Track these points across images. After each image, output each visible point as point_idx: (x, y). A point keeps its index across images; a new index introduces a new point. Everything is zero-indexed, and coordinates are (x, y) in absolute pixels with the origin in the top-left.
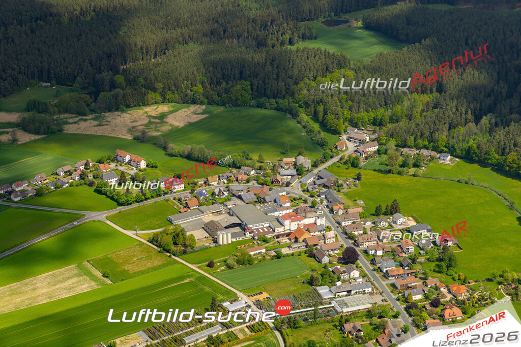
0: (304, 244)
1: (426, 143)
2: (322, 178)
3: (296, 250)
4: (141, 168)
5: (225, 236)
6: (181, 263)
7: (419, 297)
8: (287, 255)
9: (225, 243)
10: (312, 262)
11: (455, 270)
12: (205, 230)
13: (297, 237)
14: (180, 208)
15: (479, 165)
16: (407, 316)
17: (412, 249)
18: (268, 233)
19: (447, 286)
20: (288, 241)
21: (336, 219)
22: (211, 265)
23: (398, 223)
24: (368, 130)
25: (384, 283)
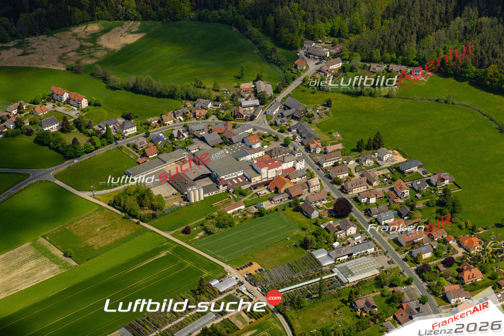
0: (286, 195)
1: (394, 56)
2: (289, 108)
3: (279, 203)
4: (83, 107)
5: (197, 192)
6: (152, 231)
7: (428, 255)
8: (270, 211)
9: (198, 200)
10: (299, 217)
11: (460, 215)
12: (170, 184)
13: (278, 187)
14: (137, 158)
15: (455, 79)
16: (420, 280)
17: (407, 193)
18: (244, 183)
19: (455, 238)
20: (267, 192)
21: (314, 158)
22: (186, 231)
23: (384, 160)
24: (326, 43)
25: (385, 239)
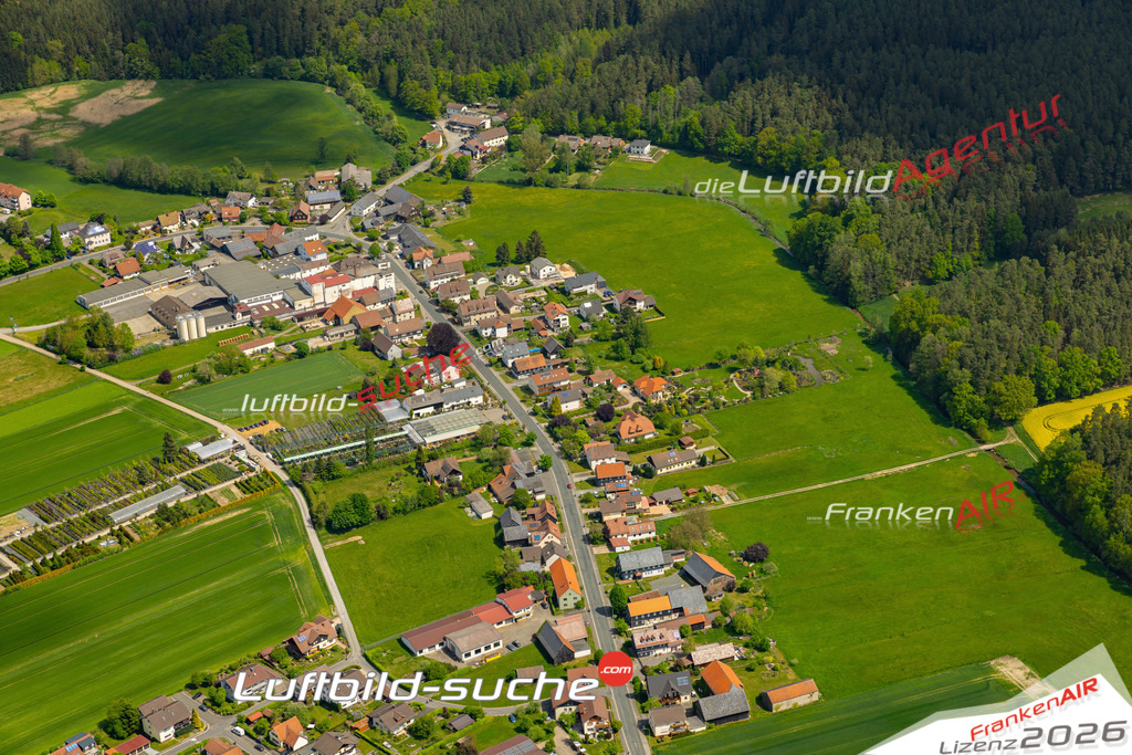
0: (353, 327)
1: (602, 122)
2: (391, 203)
3: (338, 340)
4: (22, 208)
5: (193, 322)
6: (105, 381)
7: (574, 405)
8: (319, 351)
9: (195, 336)
10: (369, 360)
11: (649, 352)
12: (153, 316)
13: (339, 314)
14: (103, 279)
15: (707, 158)
16: (551, 441)
17: (565, 322)
18: (280, 312)
19: (630, 383)
20: (322, 325)
21: (418, 277)
22: (165, 379)
23: (541, 277)
24: (489, 107)
25: (508, 387)
